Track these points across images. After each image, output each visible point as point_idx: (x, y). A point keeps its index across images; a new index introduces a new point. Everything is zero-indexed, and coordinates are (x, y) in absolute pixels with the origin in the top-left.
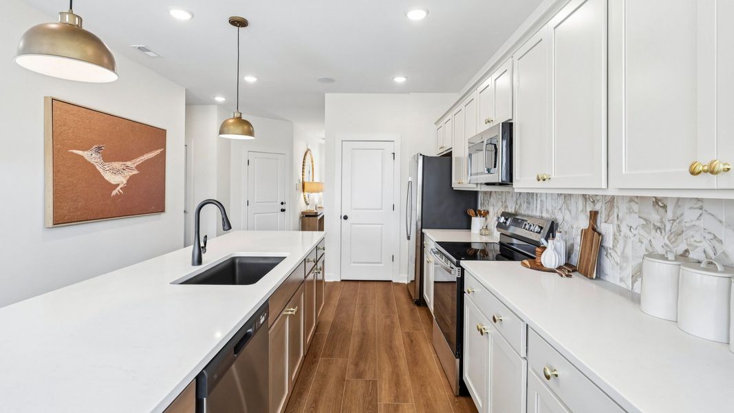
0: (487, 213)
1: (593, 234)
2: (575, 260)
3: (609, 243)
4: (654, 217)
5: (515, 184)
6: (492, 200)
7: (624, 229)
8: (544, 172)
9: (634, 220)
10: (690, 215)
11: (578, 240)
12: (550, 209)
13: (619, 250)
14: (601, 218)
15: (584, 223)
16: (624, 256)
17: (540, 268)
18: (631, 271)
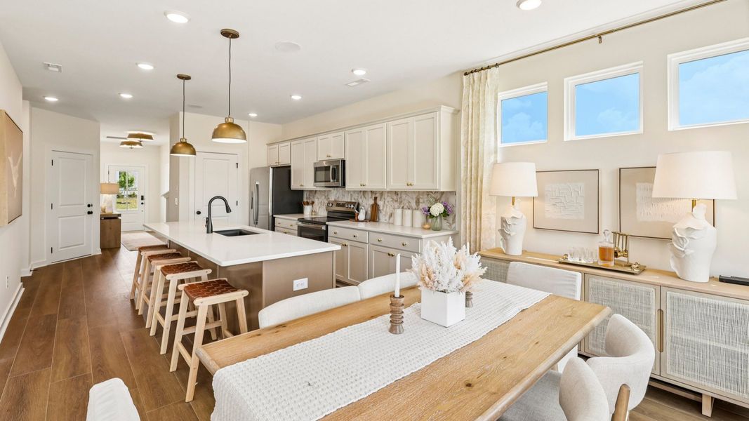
0: (313, 203)
1: (375, 207)
2: (369, 217)
3: (381, 208)
4: (395, 197)
5: (346, 187)
6: (317, 195)
7: (386, 202)
8: (363, 183)
9: (390, 199)
10: (404, 196)
11: (370, 209)
12: (356, 198)
13: (385, 209)
14: (378, 199)
15: (372, 202)
16: (386, 212)
17: (358, 221)
18: (388, 216)
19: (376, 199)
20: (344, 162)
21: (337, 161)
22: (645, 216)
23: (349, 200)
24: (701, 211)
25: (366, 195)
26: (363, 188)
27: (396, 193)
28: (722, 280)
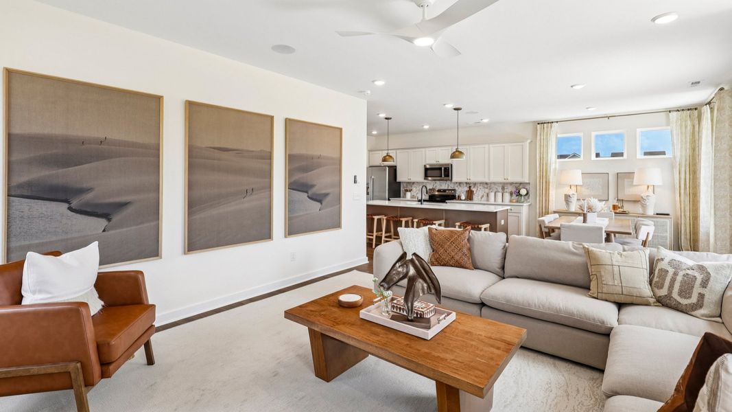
1: (470, 192)
3: (475, 192)
5: (453, 180)
7: (479, 189)
9: (482, 187)
11: (465, 193)
13: (477, 193)
14: (472, 187)
15: (467, 189)
16: (479, 195)
18: (480, 197)
19: (470, 187)
20: (451, 165)
21: (448, 165)
22: (629, 192)
23: (446, 188)
24: (651, 189)
25: (462, 185)
26: (468, 181)
27: (486, 183)
28: (657, 214)
